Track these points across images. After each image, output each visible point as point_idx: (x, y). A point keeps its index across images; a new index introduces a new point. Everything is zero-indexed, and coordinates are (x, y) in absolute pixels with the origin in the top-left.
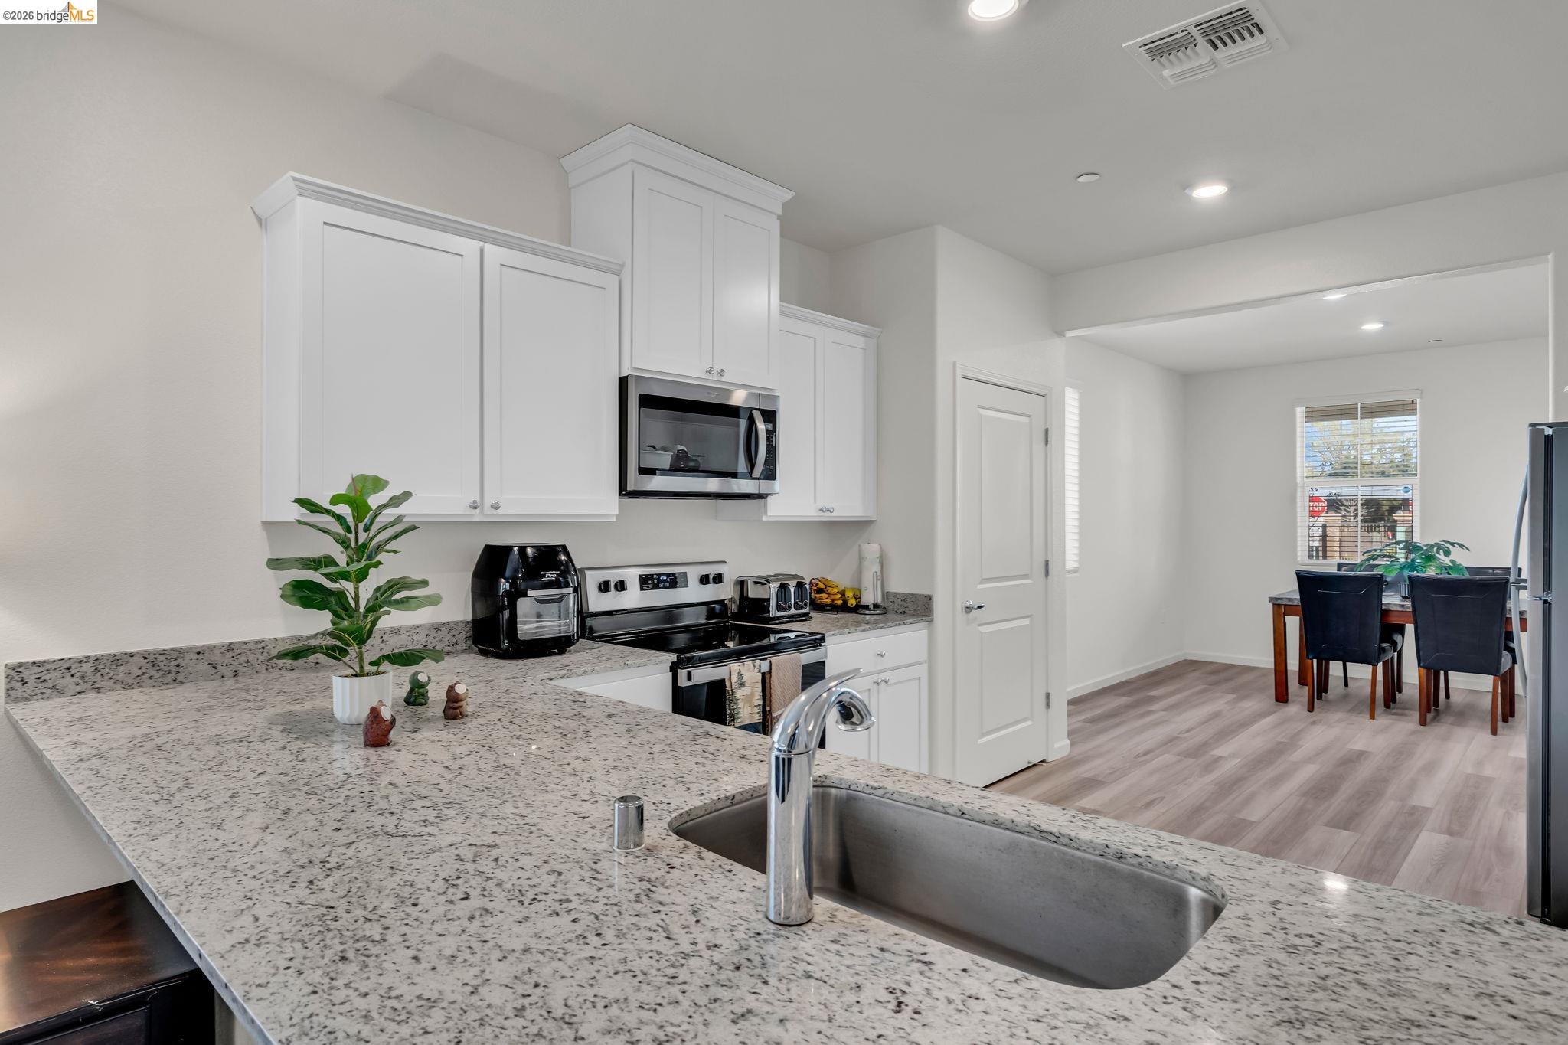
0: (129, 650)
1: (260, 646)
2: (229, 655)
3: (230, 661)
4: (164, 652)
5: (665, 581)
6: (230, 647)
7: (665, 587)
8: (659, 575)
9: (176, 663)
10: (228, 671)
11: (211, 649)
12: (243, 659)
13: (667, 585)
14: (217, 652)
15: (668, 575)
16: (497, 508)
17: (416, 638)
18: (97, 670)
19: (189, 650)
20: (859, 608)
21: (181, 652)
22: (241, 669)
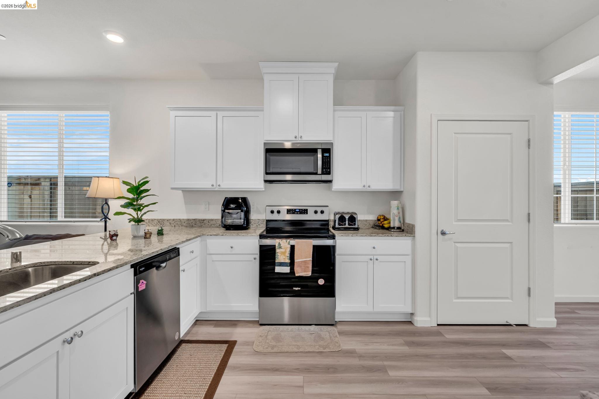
0: (154, 218)
1: (180, 220)
2: (174, 221)
3: (174, 223)
4: (161, 219)
5: (297, 212)
6: (174, 220)
7: (297, 214)
8: (295, 209)
9: (163, 222)
10: (173, 225)
11: (170, 220)
12: (176, 223)
13: (299, 213)
14: (171, 221)
15: (299, 209)
16: (220, 186)
17: (218, 222)
18: (149, 222)
19: (166, 219)
20: (389, 229)
21: (164, 220)
22: (176, 225)
